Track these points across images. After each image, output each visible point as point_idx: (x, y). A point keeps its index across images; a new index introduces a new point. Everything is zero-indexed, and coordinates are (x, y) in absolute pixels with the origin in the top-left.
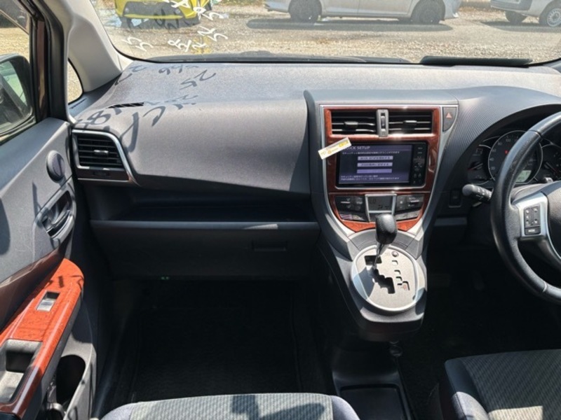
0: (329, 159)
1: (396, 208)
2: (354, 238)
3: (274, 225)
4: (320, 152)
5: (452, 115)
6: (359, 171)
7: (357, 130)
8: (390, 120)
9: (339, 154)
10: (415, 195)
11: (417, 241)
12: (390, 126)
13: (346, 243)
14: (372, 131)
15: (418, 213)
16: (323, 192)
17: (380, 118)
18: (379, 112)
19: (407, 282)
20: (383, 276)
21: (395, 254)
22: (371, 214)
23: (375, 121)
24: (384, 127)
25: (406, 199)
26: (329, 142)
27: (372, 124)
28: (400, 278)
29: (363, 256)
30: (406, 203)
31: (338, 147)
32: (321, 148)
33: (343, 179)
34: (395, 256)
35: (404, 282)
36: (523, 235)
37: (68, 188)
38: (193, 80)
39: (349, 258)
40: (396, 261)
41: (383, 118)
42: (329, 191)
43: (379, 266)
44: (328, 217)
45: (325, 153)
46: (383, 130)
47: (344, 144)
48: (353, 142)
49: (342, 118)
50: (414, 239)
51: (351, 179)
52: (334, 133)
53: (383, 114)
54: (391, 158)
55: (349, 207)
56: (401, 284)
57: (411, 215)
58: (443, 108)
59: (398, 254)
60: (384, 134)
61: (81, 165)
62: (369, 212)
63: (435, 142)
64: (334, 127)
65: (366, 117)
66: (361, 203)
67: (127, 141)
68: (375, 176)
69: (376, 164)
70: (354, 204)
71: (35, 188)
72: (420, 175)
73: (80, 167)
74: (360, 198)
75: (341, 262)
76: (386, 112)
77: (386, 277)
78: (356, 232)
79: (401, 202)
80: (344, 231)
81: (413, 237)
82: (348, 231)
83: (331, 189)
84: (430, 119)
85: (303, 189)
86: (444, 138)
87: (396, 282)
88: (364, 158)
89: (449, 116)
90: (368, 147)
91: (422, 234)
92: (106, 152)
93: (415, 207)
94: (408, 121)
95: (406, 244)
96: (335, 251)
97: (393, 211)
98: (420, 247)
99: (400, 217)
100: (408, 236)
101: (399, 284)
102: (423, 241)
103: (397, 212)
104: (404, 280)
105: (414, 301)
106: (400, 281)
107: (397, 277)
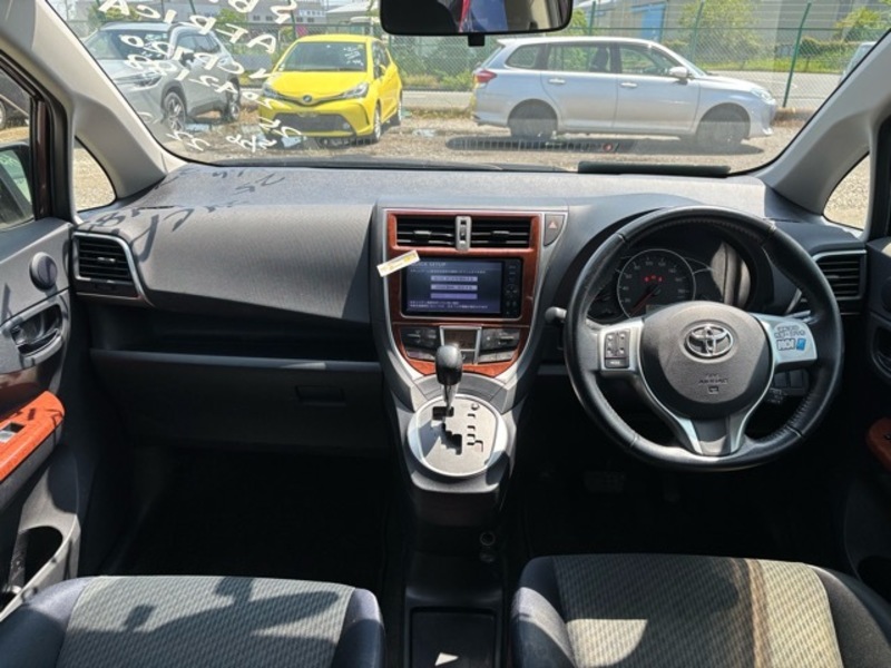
0: (392, 276)
1: (481, 345)
2: (423, 384)
3: (320, 365)
4: (380, 267)
5: (557, 224)
6: (433, 296)
7: (431, 242)
8: (473, 230)
9: (405, 270)
10: (507, 328)
11: (505, 391)
12: (473, 238)
13: (409, 389)
14: (449, 243)
15: (512, 354)
16: (384, 322)
17: (459, 226)
18: (459, 219)
19: (481, 442)
20: (450, 433)
21: (475, 406)
23: (453, 231)
24: (463, 238)
25: (494, 335)
26: (393, 255)
27: (449, 235)
28: (473, 435)
29: (432, 407)
30: (495, 340)
31: (402, 261)
32: (381, 262)
33: (413, 305)
34: (474, 409)
35: (477, 441)
36: (603, 368)
37: (57, 300)
38: (253, 184)
39: (410, 409)
40: (473, 415)
41: (464, 228)
42: (392, 320)
43: (448, 420)
44: (390, 354)
45: (385, 269)
46: (463, 242)
47: (410, 258)
48: (423, 256)
49: (412, 227)
50: (501, 388)
51: (422, 305)
52: (399, 244)
53: (463, 223)
54: (475, 279)
55: (418, 342)
56: (472, 444)
57: (503, 356)
58: (545, 215)
59: (478, 406)
60: (464, 246)
61: (82, 275)
63: (534, 257)
64: (399, 237)
65: (442, 225)
66: (434, 337)
67: (139, 248)
68: (455, 303)
69: (456, 287)
70: (424, 337)
71: (7, 291)
72: (514, 303)
73: (79, 278)
74: (432, 331)
75: (401, 413)
76: (469, 220)
77: (454, 433)
78: (425, 375)
79: (488, 339)
80: (410, 373)
81: (502, 384)
82: (415, 374)
83: (394, 317)
84: (528, 230)
85: (361, 317)
86: (545, 253)
87: (465, 440)
88: (439, 278)
89: (553, 226)
90: (444, 264)
91: (514, 382)
92: (112, 260)
93: (506, 346)
94: (496, 232)
95: (490, 395)
96: (397, 401)
97: (477, 350)
98: (510, 398)
99: (486, 358)
100: (495, 385)
101: (469, 444)
102: (514, 391)
103: (483, 351)
104: (477, 438)
105: (486, 467)
106: (472, 440)
107: (469, 435)
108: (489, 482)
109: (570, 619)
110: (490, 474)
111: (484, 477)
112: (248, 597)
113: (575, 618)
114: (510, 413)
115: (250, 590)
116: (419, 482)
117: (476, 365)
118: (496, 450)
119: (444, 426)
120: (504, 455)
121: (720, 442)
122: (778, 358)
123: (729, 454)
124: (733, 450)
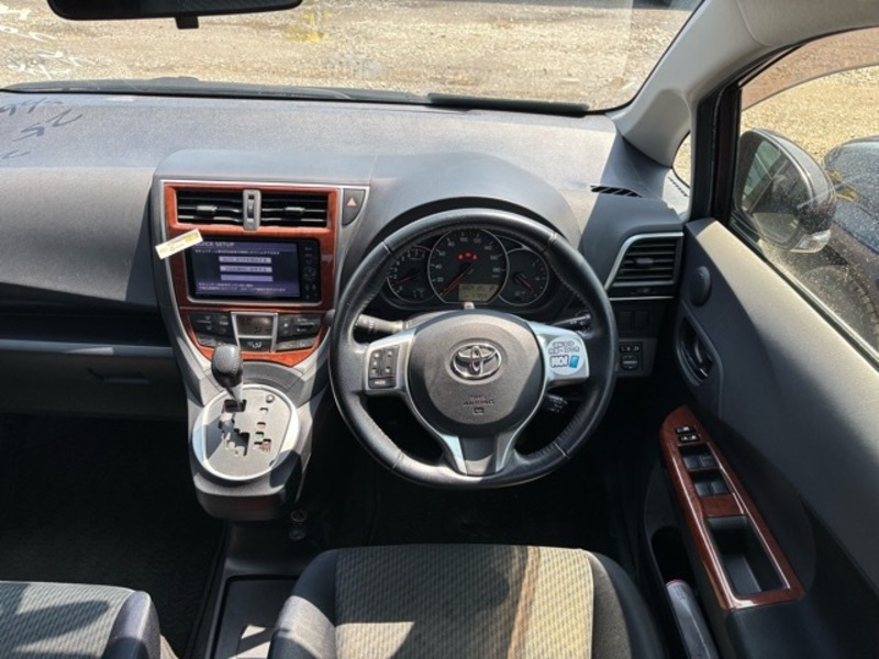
0: (175, 258)
1: (279, 332)
3: (108, 349)
4: (159, 248)
5: (356, 201)
6: (224, 277)
7: (216, 218)
8: (263, 205)
9: (189, 251)
10: (305, 312)
11: (303, 382)
12: (263, 214)
13: (198, 381)
14: (236, 220)
15: (315, 341)
16: (171, 305)
17: (248, 203)
18: (246, 193)
19: (269, 441)
20: (238, 430)
21: (271, 398)
22: (240, 339)
23: (240, 206)
24: (251, 215)
25: (292, 321)
26: (174, 234)
27: (236, 211)
28: (262, 433)
29: (223, 400)
30: (293, 325)
31: (183, 241)
32: (161, 242)
33: (203, 287)
34: (269, 402)
35: (265, 440)
36: (367, 388)
39: (200, 402)
40: (266, 409)
41: (253, 203)
42: (179, 306)
43: (239, 415)
44: (180, 341)
45: (165, 250)
46: (251, 220)
47: (192, 238)
48: (206, 236)
49: (191, 200)
50: (299, 378)
51: (212, 288)
52: (181, 221)
53: (251, 197)
54: (269, 260)
55: (209, 328)
56: (260, 443)
57: (302, 344)
58: (345, 189)
59: (274, 398)
60: (254, 226)
62: (238, 336)
63: (330, 238)
64: (180, 212)
65: (228, 199)
66: (226, 323)
68: (248, 285)
69: (248, 269)
70: (215, 324)
72: (314, 287)
74: (224, 317)
75: (191, 405)
76: (258, 195)
77: (242, 431)
79: (286, 325)
80: (199, 363)
81: (299, 375)
83: (182, 301)
84: (325, 206)
85: (147, 300)
86: (344, 235)
87: (253, 438)
88: (228, 259)
89: (352, 203)
90: (232, 244)
91: (313, 372)
93: (308, 333)
94: (289, 209)
95: (288, 385)
96: (189, 393)
97: (274, 336)
98: (307, 389)
99: (284, 346)
100: (291, 375)
101: (256, 443)
102: (312, 382)
103: (281, 339)
104: (266, 437)
105: (270, 469)
106: (260, 439)
107: (258, 433)
108: (273, 485)
109: (340, 624)
110: (274, 477)
111: (268, 480)
112: (16, 609)
113: (345, 622)
114: (308, 404)
115: (20, 600)
116: (200, 484)
117: (273, 353)
118: (283, 450)
119: (233, 421)
120: (293, 455)
121: (486, 460)
122: (549, 375)
123: (493, 473)
124: (498, 469)
